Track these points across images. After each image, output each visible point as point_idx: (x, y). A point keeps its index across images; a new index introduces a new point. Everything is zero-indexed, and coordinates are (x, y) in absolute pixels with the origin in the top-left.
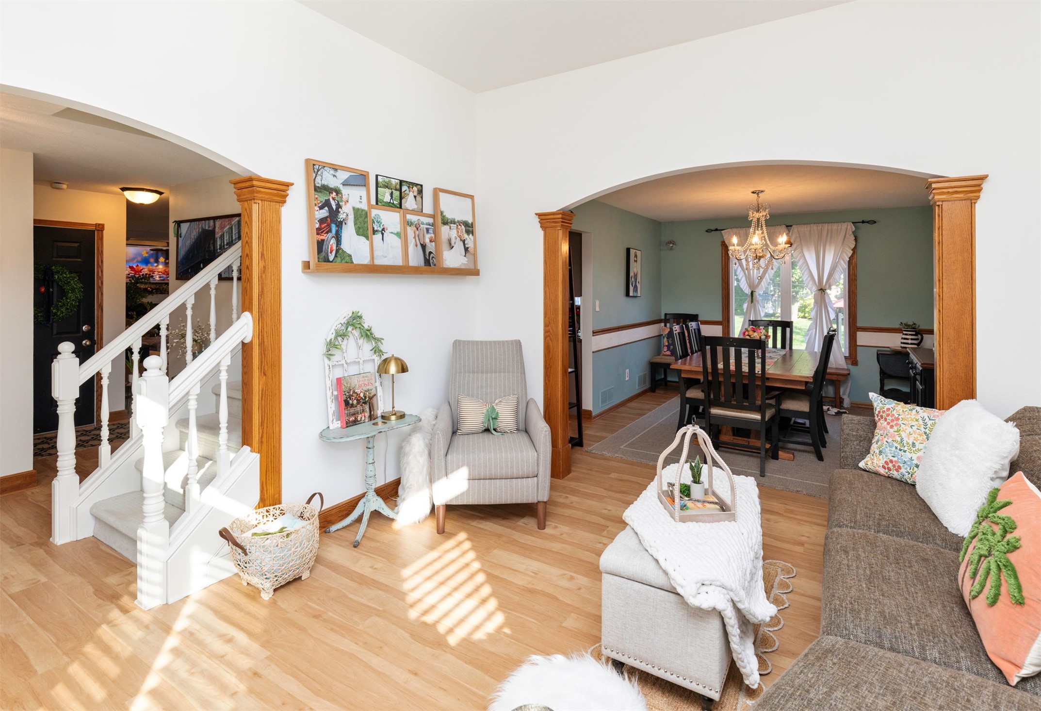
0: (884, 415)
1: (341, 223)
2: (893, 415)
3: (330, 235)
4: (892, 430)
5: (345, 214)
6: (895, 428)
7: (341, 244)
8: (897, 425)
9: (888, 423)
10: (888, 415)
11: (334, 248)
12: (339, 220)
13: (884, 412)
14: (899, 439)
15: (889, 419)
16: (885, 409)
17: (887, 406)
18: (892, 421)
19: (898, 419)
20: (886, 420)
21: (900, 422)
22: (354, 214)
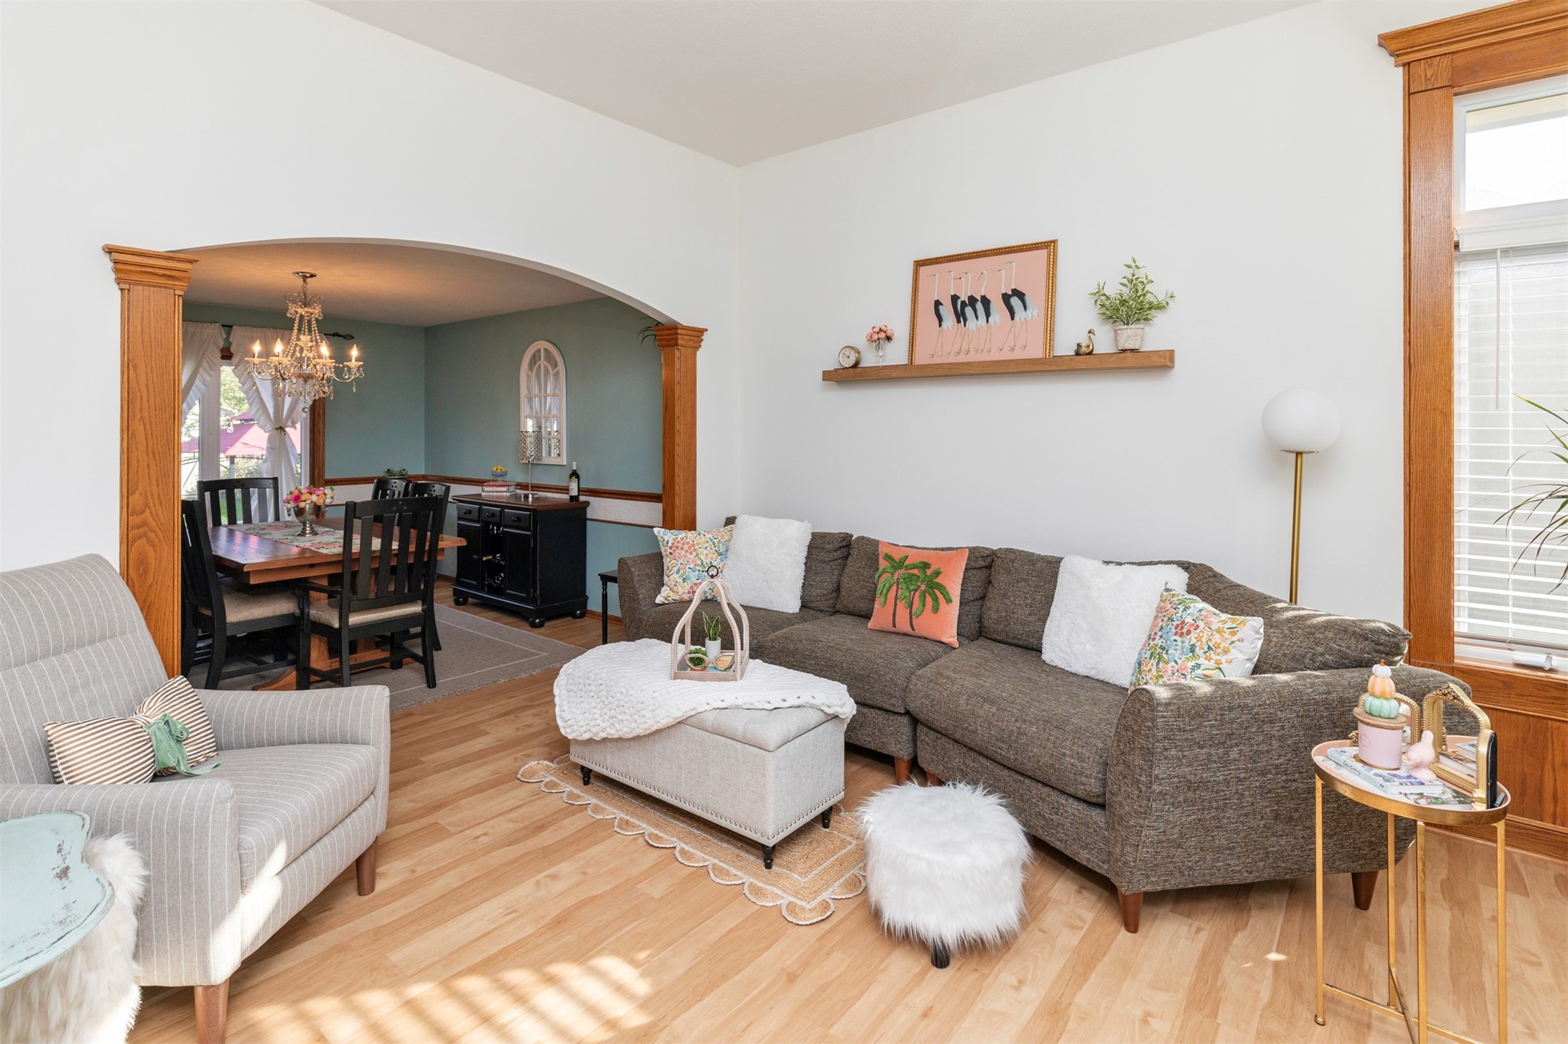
0: (680, 545)
2: (688, 543)
4: (692, 556)
6: (695, 554)
8: (695, 550)
9: (686, 551)
10: (683, 544)
13: (678, 542)
14: (700, 562)
15: (686, 547)
16: (679, 539)
17: (680, 536)
18: (690, 548)
19: (693, 545)
20: (682, 549)
21: (697, 547)
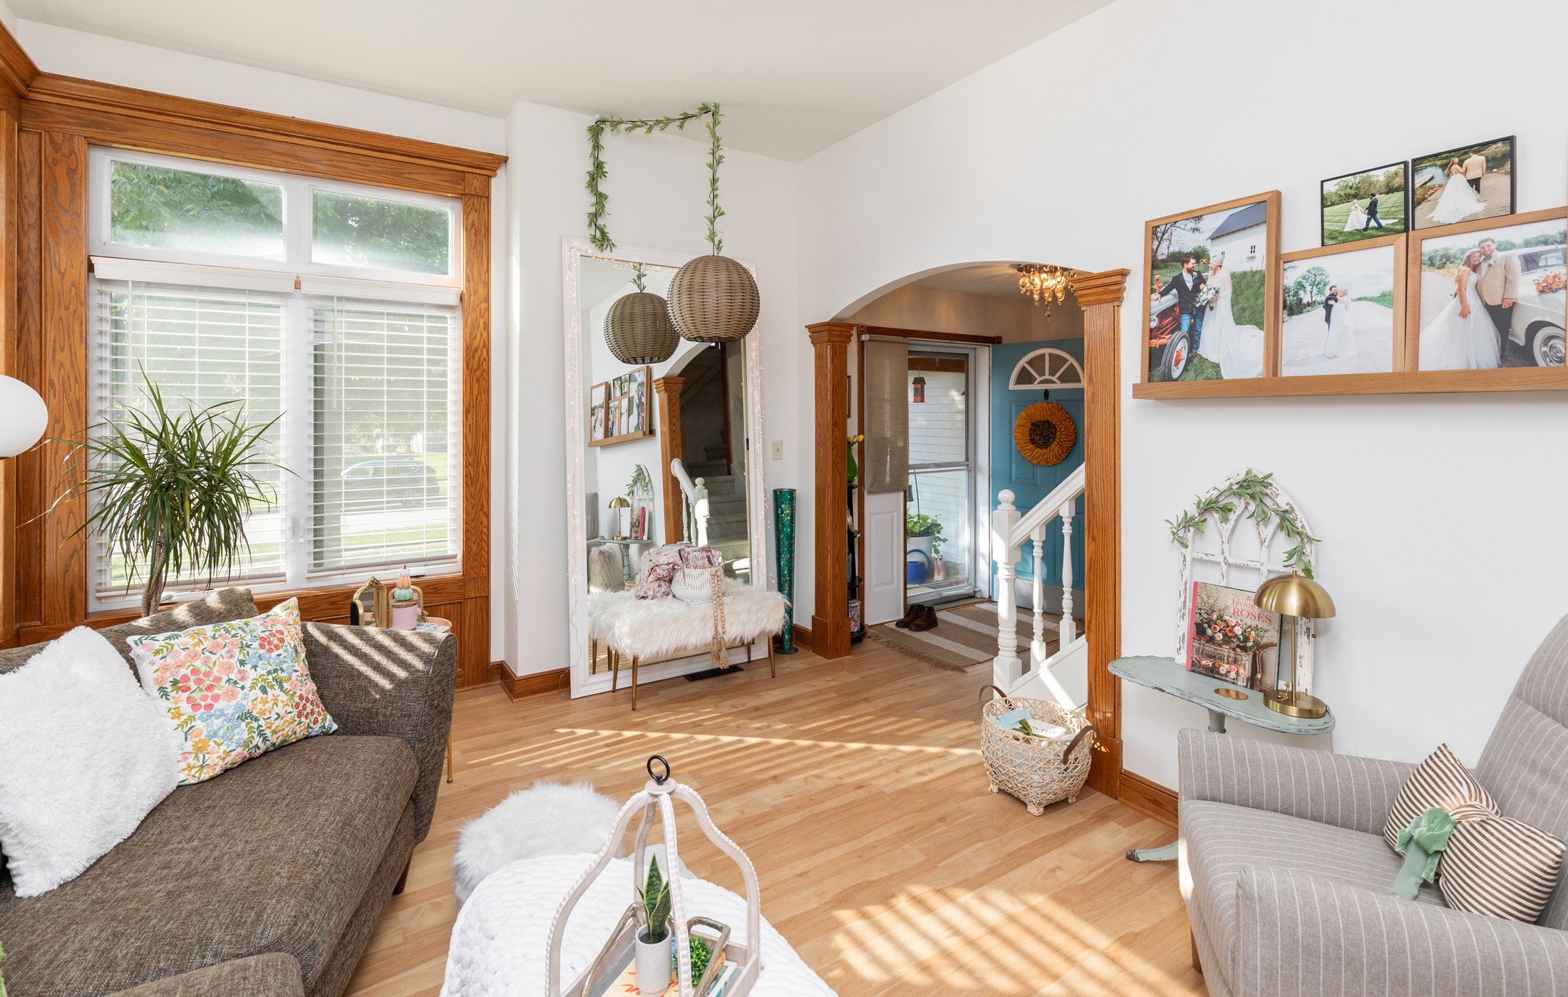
1: (1202, 309)
3: (1177, 334)
5: (1213, 291)
7: (1198, 348)
11: (1184, 355)
12: (1198, 305)
22: (1233, 286)
